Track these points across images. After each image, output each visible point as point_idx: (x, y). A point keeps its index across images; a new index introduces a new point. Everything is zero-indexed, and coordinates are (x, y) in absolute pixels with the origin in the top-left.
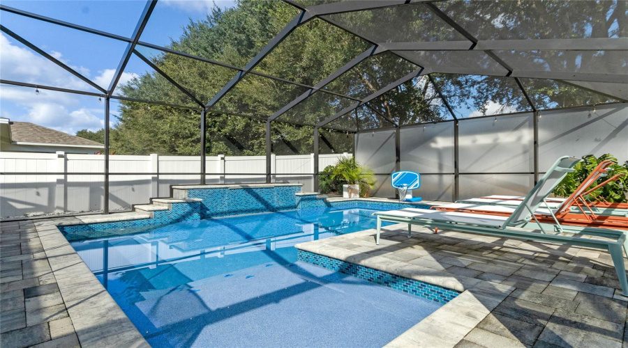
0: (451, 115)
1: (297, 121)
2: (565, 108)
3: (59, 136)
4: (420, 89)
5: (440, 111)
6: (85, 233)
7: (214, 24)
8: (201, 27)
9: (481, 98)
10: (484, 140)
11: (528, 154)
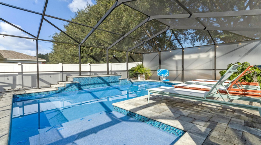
0: (181, 47)
1: (120, 49)
2: (227, 43)
3: (25, 56)
4: (169, 36)
5: (177, 45)
6: (27, 97)
7: (87, 11)
8: (82, 12)
9: (192, 40)
10: (194, 56)
11: (212, 61)
